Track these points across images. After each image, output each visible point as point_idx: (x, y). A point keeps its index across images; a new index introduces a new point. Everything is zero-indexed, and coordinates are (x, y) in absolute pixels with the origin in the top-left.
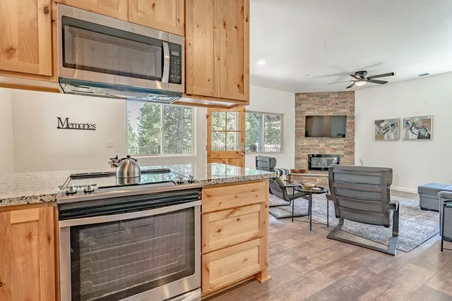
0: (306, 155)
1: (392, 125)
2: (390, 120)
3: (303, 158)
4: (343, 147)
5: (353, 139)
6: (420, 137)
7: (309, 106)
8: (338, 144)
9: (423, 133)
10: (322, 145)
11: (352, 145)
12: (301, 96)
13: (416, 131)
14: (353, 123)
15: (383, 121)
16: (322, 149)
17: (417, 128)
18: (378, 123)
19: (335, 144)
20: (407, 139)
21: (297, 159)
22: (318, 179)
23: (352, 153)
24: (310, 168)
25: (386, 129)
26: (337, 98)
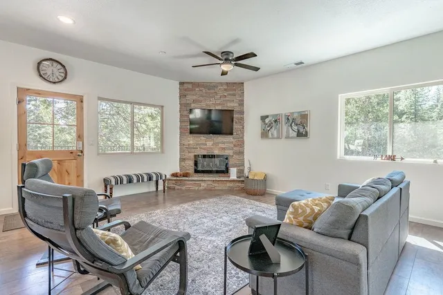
0: (192, 155)
1: (276, 121)
2: (273, 116)
3: (188, 159)
4: (232, 145)
5: (243, 137)
6: (300, 135)
7: (194, 97)
8: (227, 142)
9: (301, 130)
10: (209, 144)
11: (241, 144)
12: (186, 86)
13: (295, 128)
14: (242, 119)
15: (267, 117)
16: (210, 148)
17: (297, 125)
18: (263, 118)
19: (224, 143)
20: (288, 137)
21: (182, 160)
22: (203, 184)
23: (242, 153)
24: (196, 171)
25: (270, 125)
26: (225, 90)
